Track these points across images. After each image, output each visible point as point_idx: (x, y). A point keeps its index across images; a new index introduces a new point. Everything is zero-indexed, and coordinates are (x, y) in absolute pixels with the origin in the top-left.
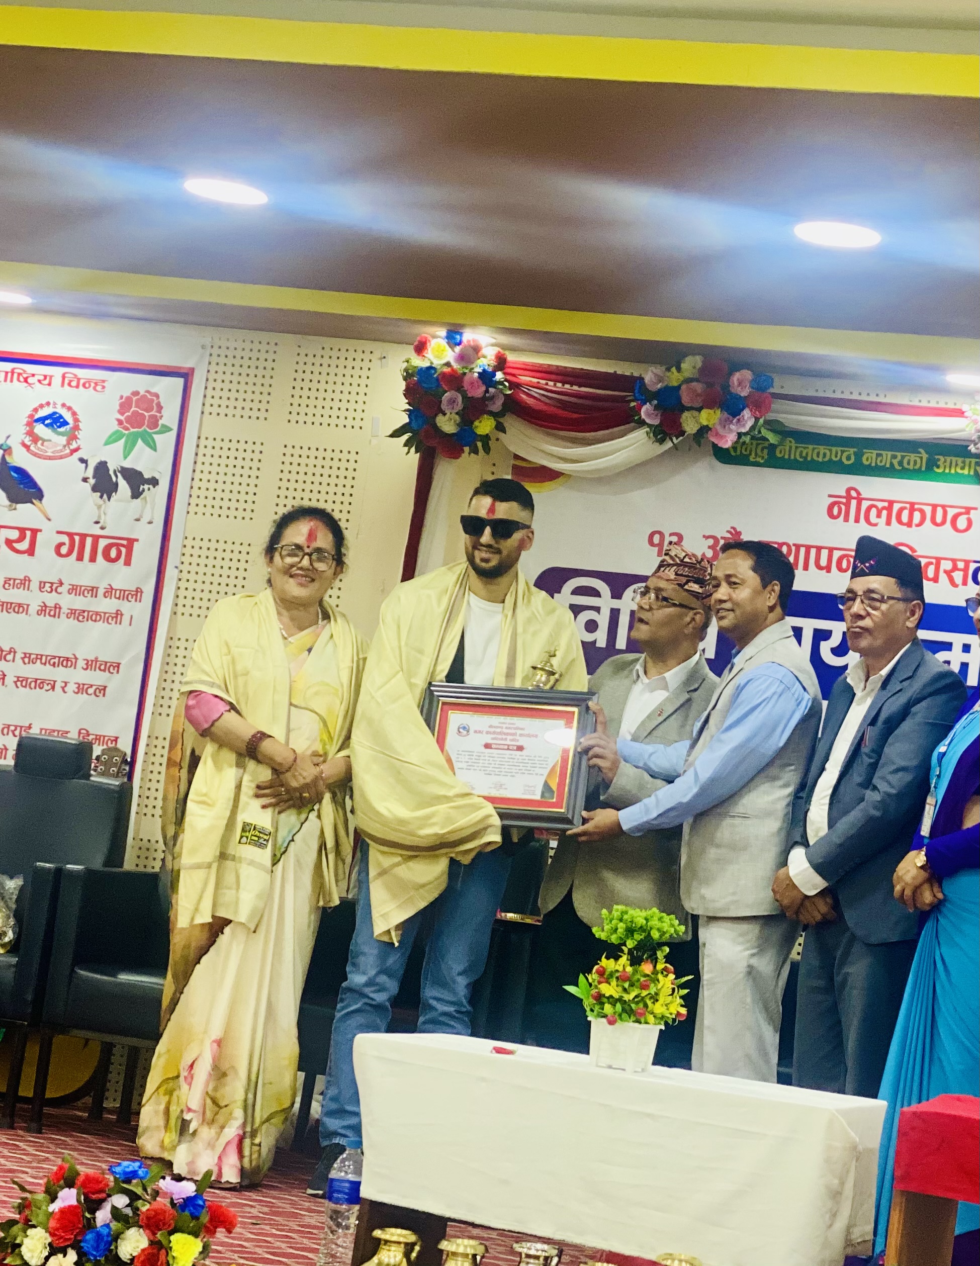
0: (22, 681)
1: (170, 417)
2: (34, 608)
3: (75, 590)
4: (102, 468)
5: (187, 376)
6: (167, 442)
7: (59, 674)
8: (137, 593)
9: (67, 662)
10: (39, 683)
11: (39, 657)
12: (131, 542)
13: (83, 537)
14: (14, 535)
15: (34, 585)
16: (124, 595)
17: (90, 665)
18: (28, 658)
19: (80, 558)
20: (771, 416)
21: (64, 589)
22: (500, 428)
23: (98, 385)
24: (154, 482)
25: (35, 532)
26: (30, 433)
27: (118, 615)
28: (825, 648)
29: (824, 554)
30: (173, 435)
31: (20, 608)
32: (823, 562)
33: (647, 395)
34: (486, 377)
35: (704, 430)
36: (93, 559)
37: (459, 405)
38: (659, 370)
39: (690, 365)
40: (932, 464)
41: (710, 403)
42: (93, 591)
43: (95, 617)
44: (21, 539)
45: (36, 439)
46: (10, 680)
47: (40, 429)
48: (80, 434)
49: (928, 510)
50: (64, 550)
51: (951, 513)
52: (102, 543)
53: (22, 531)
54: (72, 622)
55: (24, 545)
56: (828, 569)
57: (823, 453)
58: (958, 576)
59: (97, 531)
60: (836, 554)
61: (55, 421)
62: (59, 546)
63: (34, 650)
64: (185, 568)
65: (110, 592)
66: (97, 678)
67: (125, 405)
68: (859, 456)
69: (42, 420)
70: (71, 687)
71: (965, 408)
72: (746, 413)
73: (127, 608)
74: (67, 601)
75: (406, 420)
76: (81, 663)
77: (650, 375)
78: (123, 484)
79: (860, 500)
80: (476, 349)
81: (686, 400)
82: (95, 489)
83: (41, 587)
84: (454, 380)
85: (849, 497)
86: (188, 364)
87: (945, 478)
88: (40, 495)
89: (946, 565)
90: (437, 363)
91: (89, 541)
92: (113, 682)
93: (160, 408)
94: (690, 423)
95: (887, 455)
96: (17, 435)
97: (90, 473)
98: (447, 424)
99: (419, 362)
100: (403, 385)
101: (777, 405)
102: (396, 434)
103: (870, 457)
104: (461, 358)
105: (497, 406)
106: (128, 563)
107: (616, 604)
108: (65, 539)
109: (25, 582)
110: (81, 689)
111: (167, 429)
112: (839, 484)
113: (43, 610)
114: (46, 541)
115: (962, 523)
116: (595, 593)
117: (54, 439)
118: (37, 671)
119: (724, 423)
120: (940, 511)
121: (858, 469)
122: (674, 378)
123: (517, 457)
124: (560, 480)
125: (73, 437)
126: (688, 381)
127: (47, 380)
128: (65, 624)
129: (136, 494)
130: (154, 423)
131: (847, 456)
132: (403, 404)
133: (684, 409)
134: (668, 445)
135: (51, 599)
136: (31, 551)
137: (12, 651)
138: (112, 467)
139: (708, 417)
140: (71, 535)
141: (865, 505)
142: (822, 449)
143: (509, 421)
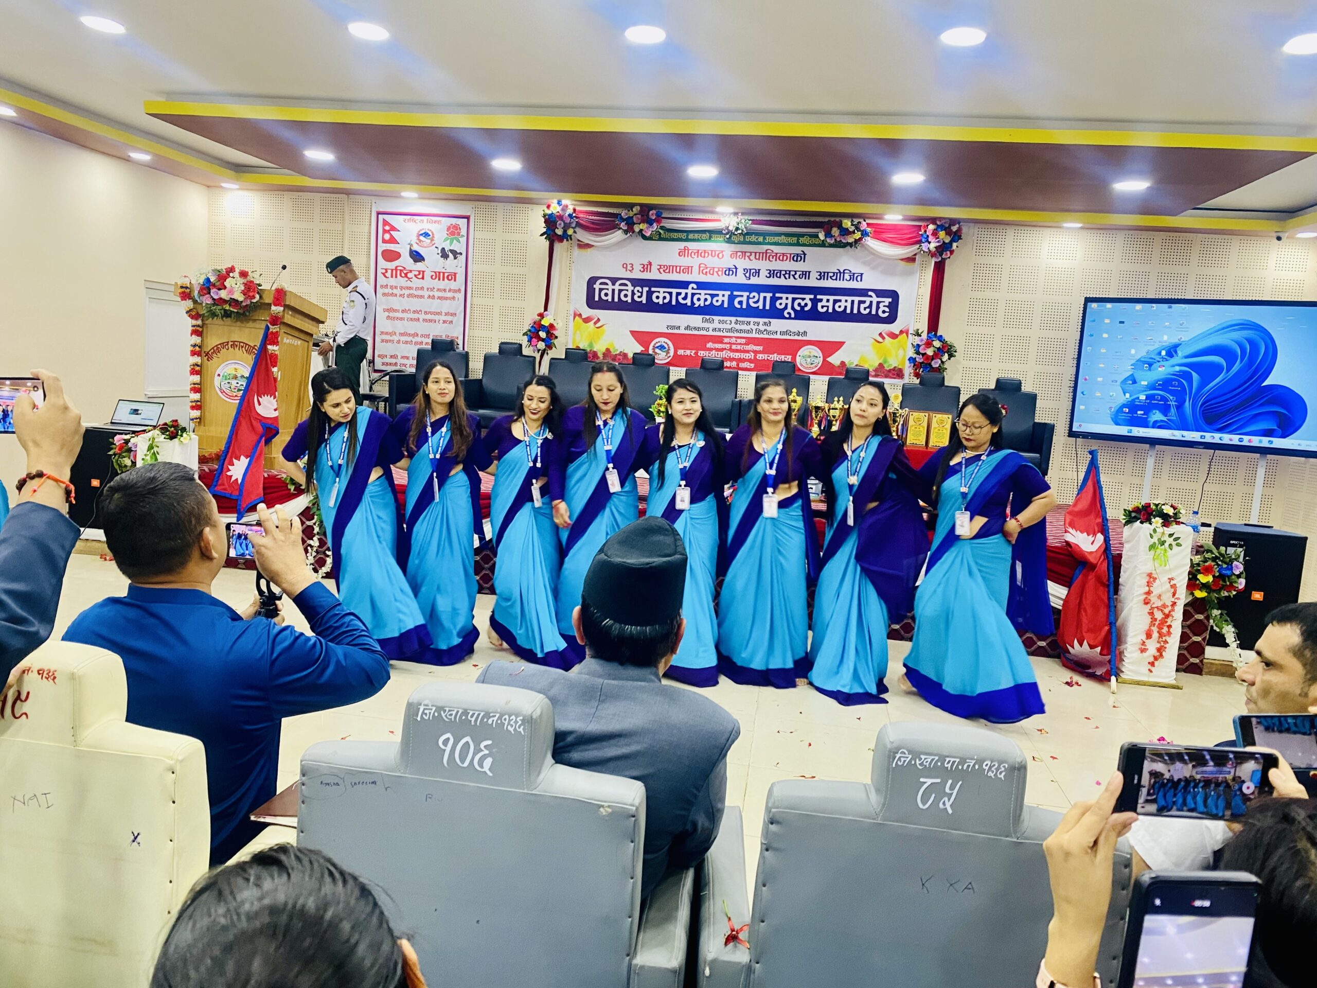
0: (425, 320)
1: (464, 232)
2: (426, 297)
3: (439, 290)
4: (443, 249)
5: (468, 218)
6: (463, 240)
7: (436, 317)
8: (459, 290)
9: (439, 313)
10: (431, 321)
11: (430, 312)
12: (455, 274)
13: (439, 273)
14: (417, 273)
15: (425, 289)
16: (455, 291)
17: (446, 314)
18: (426, 313)
19: (439, 279)
20: (662, 225)
21: (435, 290)
22: (575, 232)
23: (438, 222)
24: (461, 254)
25: (423, 272)
26: (419, 239)
27: (454, 298)
28: (680, 298)
29: (678, 268)
30: (465, 238)
31: (422, 297)
32: (678, 270)
33: (623, 220)
34: (570, 215)
35: (641, 230)
36: (443, 280)
37: (563, 225)
38: (626, 211)
39: (636, 209)
40: (710, 237)
41: (643, 221)
42: (445, 290)
43: (446, 298)
44: (419, 274)
45: (420, 241)
46: (421, 320)
47: (422, 238)
48: (435, 239)
49: (710, 252)
50: (434, 277)
51: (717, 253)
52: (446, 275)
53: (419, 271)
54: (439, 300)
55: (420, 276)
56: (680, 272)
57: (675, 235)
58: (720, 273)
59: (444, 271)
60: (682, 268)
61: (426, 235)
62: (432, 277)
63: (428, 310)
64: (474, 281)
65: (450, 290)
66: (449, 318)
67: (448, 229)
68: (687, 236)
69: (422, 235)
70: (441, 322)
71: (721, 219)
72: (655, 225)
73: (456, 295)
74: (437, 294)
75: (545, 230)
76: (443, 314)
77: (624, 213)
78: (451, 255)
79: (688, 250)
80: (567, 206)
81: (635, 221)
82: (442, 257)
83: (428, 289)
84: (561, 217)
85: (685, 249)
86: (468, 214)
87: (714, 241)
88: (423, 259)
89: (716, 270)
90: (554, 212)
91: (442, 274)
92: (455, 319)
93: (460, 229)
94: (637, 228)
95: (696, 235)
96: (414, 240)
97: (439, 252)
98: (559, 232)
99: (548, 212)
100: (543, 220)
101: (664, 221)
102: (542, 235)
103: (691, 236)
104: (563, 210)
105: (574, 225)
106: (455, 280)
107: (613, 287)
108: (434, 274)
109: (422, 288)
110: (444, 322)
111: (463, 236)
112: (682, 245)
113: (429, 297)
114: (427, 275)
115: (720, 256)
116: (607, 284)
117: (427, 241)
118: (429, 317)
119: (647, 228)
120: (713, 253)
121: (687, 240)
122: (631, 214)
123: (579, 240)
124: (593, 248)
125: (432, 240)
126: (635, 214)
127: (422, 221)
128: (437, 301)
129: (455, 258)
130: (459, 234)
131: (684, 236)
132: (544, 225)
133: (635, 224)
134: (629, 235)
135: (431, 294)
136: (423, 278)
137: (420, 311)
138: (446, 250)
139: (643, 226)
140: (435, 272)
141: (690, 251)
142: (676, 234)
143: (577, 230)
